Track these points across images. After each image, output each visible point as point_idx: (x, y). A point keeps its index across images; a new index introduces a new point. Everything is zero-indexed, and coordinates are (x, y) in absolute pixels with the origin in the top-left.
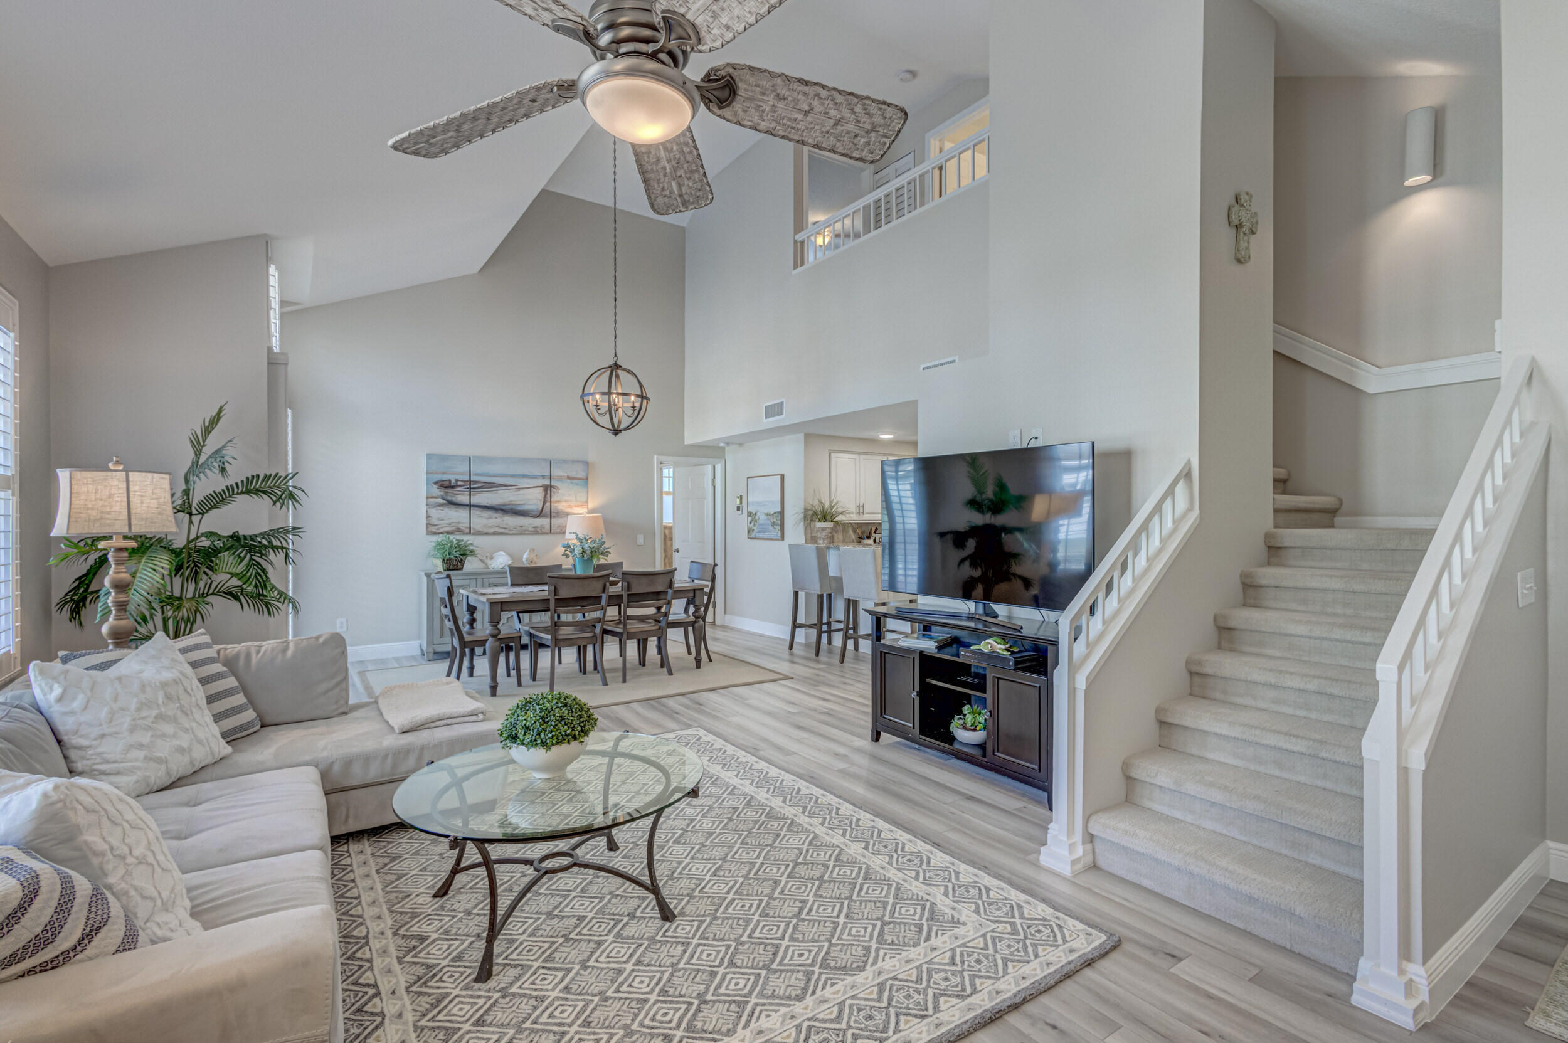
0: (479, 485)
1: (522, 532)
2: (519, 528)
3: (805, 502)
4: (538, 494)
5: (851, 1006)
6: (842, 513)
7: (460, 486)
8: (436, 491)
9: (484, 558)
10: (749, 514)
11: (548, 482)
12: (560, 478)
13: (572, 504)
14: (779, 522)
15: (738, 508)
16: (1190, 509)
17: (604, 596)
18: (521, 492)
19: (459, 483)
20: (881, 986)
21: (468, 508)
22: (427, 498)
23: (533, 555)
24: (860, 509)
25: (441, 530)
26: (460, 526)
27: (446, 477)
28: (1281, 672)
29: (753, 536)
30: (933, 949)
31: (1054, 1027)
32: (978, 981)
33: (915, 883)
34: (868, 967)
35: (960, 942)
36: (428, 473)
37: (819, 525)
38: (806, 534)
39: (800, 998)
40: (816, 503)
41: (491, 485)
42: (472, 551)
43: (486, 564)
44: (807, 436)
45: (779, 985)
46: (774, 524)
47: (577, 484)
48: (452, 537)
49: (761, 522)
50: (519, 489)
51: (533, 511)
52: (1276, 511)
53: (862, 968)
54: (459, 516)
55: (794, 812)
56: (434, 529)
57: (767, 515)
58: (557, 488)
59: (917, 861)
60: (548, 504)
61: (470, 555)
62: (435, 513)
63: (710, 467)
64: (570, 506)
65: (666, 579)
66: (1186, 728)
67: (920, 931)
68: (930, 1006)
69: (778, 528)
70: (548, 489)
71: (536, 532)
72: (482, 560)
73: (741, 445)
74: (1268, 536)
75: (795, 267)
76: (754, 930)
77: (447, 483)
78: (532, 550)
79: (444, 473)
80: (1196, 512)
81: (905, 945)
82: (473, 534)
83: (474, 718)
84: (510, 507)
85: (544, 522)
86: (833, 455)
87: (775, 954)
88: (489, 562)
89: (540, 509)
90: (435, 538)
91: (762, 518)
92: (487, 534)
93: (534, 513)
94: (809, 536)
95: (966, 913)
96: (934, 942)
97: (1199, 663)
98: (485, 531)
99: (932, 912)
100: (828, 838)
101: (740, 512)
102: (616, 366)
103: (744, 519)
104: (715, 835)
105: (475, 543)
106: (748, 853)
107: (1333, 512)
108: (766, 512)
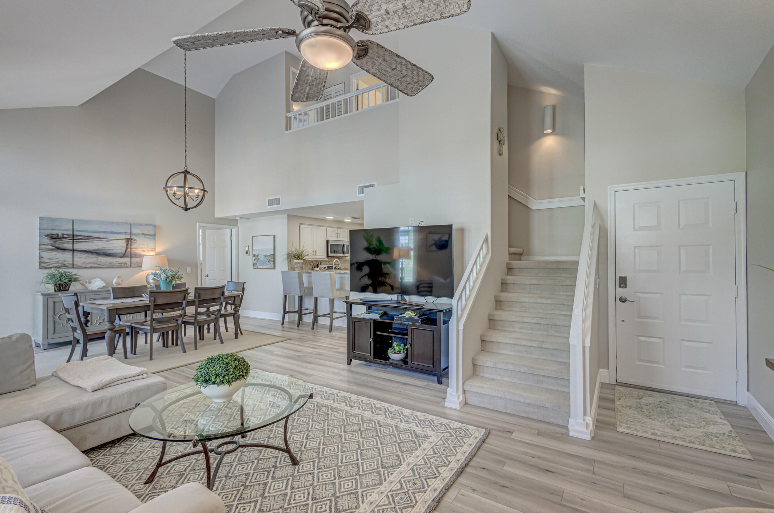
0: (80, 238)
1: (111, 266)
2: (108, 264)
3: (288, 249)
4: (123, 243)
5: (404, 481)
6: (307, 255)
7: (66, 238)
8: (47, 241)
9: (84, 283)
10: (254, 255)
11: (129, 237)
12: (137, 234)
13: (145, 250)
14: (273, 260)
15: (247, 253)
16: (488, 253)
17: (184, 302)
18: (111, 242)
19: (65, 236)
20: (412, 469)
21: (72, 252)
22: (40, 245)
23: (120, 280)
24: (314, 253)
25: (51, 266)
26: (66, 263)
27: (54, 232)
28: (523, 316)
29: (256, 267)
30: (425, 449)
31: (484, 469)
32: (449, 458)
33: (402, 424)
34: (402, 463)
35: (434, 444)
36: (40, 229)
37: (296, 261)
38: (288, 266)
39: (381, 484)
40: (293, 249)
41: (89, 238)
42: (75, 279)
43: (85, 286)
44: (289, 216)
45: (368, 480)
46: (269, 261)
47: (149, 238)
48: (60, 270)
49: (261, 259)
50: (109, 240)
51: (118, 254)
52: (510, 254)
53: (400, 464)
54: (66, 257)
55: (330, 402)
56: (45, 265)
57: (265, 256)
58: (135, 240)
59: (397, 414)
60: (129, 250)
61: (74, 281)
62: (46, 255)
63: (229, 230)
64: (144, 251)
65: (220, 291)
66: (492, 342)
67: (415, 443)
68: (436, 472)
69: (272, 263)
70: (129, 241)
71: (121, 266)
72: (82, 285)
73: (248, 219)
74: (508, 264)
75: (286, 130)
76: (342, 460)
77: (56, 236)
78: (119, 277)
79: (53, 229)
80: (490, 255)
81: (412, 450)
82: (75, 268)
83: (141, 377)
84: (103, 251)
85: (127, 260)
86: (301, 226)
87: (358, 467)
88: (87, 285)
89: (124, 252)
90: (47, 271)
91: (262, 258)
92: (86, 268)
93: (120, 255)
94: (290, 267)
95: (429, 432)
96: (422, 446)
97: (493, 315)
98: (84, 266)
99: (416, 434)
100: (353, 412)
101: (248, 254)
102: (186, 172)
103: (250, 259)
104: (296, 420)
105: (78, 274)
106: (318, 425)
107: (521, 254)
108: (265, 254)
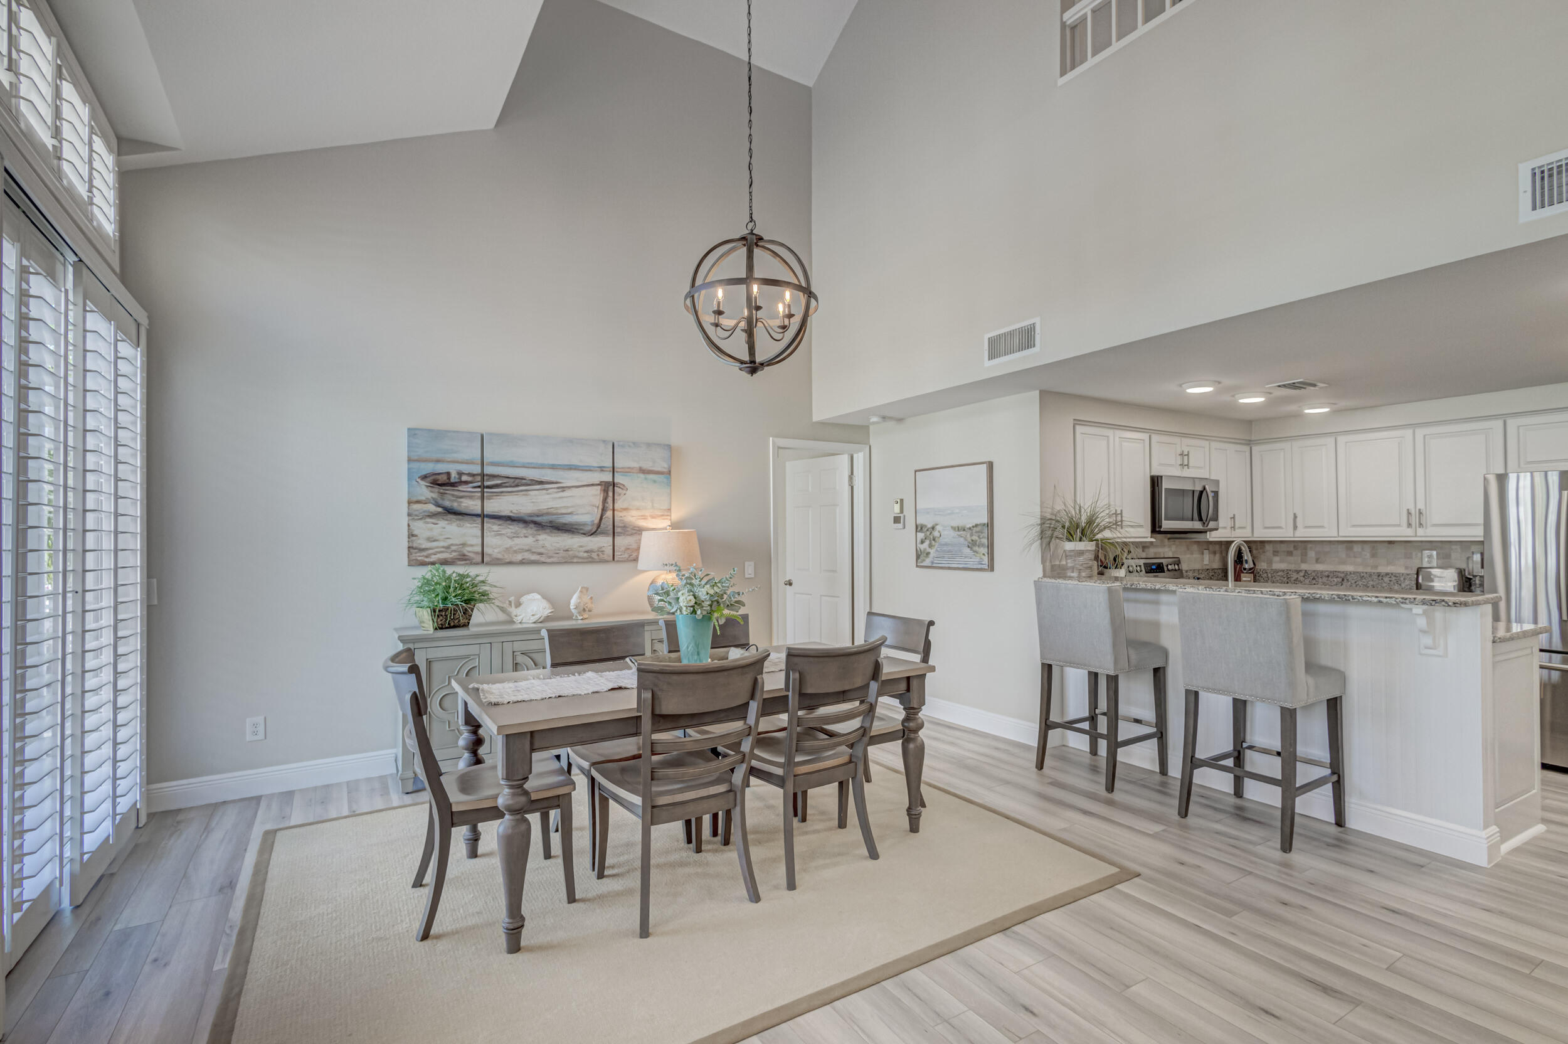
0: (499, 482)
1: (568, 559)
2: (562, 554)
4: (594, 496)
7: (466, 483)
8: (425, 491)
9: (506, 605)
11: (607, 477)
12: (627, 471)
13: (647, 513)
15: (897, 520)
18: (567, 493)
19: (464, 478)
21: (479, 520)
22: (409, 503)
23: (586, 599)
25: (433, 558)
26: (467, 550)
27: (441, 468)
36: (410, 460)
37: (1069, 547)
38: (1044, 562)
40: (1064, 506)
41: (518, 482)
42: (484, 594)
43: (509, 614)
44: (1045, 394)
47: (655, 481)
48: (449, 570)
50: (563, 489)
51: (585, 524)
54: (465, 533)
56: (420, 557)
58: (623, 487)
60: (609, 514)
61: (481, 601)
62: (420, 527)
63: (845, 459)
64: (644, 518)
70: (610, 488)
72: (502, 609)
73: (903, 417)
77: (443, 479)
78: (585, 590)
79: (438, 461)
82: (488, 564)
84: (548, 518)
85: (602, 542)
88: (513, 611)
89: (597, 521)
90: (425, 572)
92: (510, 563)
93: (588, 528)
94: (1050, 566)
101: (901, 526)
103: (909, 539)
105: (490, 580)
